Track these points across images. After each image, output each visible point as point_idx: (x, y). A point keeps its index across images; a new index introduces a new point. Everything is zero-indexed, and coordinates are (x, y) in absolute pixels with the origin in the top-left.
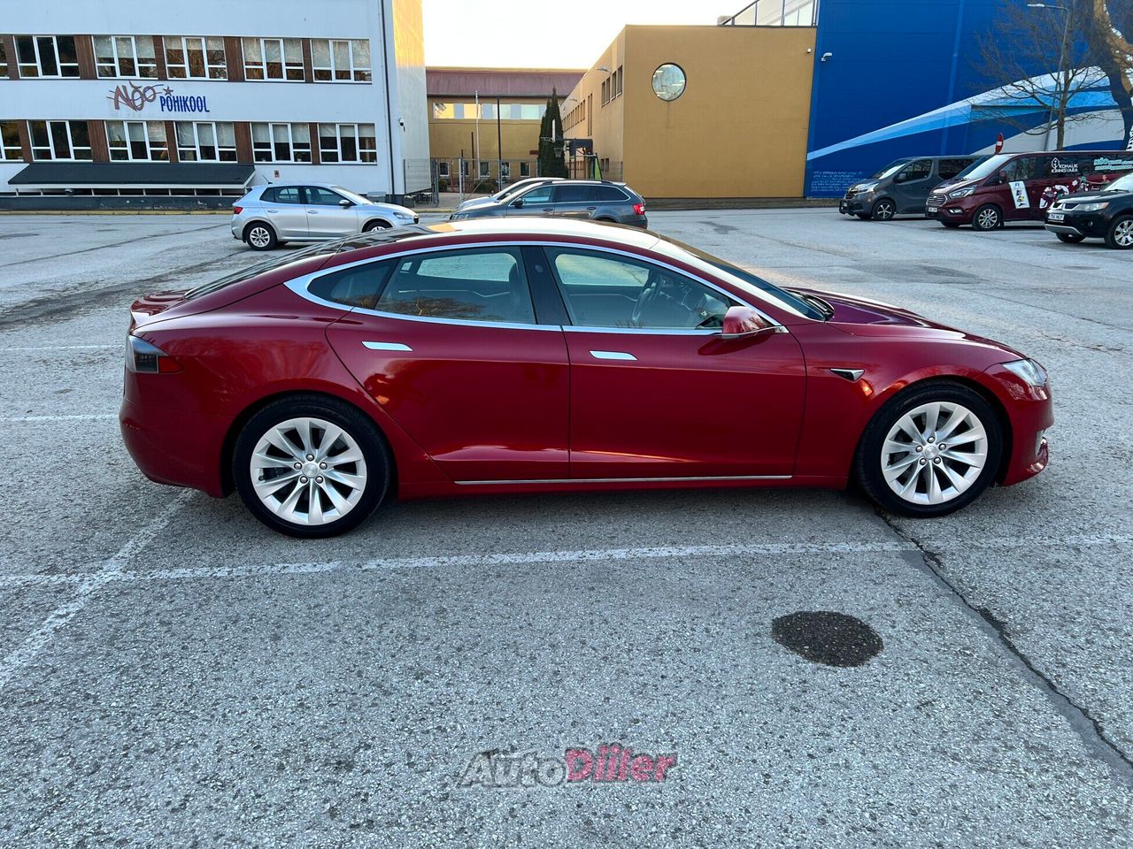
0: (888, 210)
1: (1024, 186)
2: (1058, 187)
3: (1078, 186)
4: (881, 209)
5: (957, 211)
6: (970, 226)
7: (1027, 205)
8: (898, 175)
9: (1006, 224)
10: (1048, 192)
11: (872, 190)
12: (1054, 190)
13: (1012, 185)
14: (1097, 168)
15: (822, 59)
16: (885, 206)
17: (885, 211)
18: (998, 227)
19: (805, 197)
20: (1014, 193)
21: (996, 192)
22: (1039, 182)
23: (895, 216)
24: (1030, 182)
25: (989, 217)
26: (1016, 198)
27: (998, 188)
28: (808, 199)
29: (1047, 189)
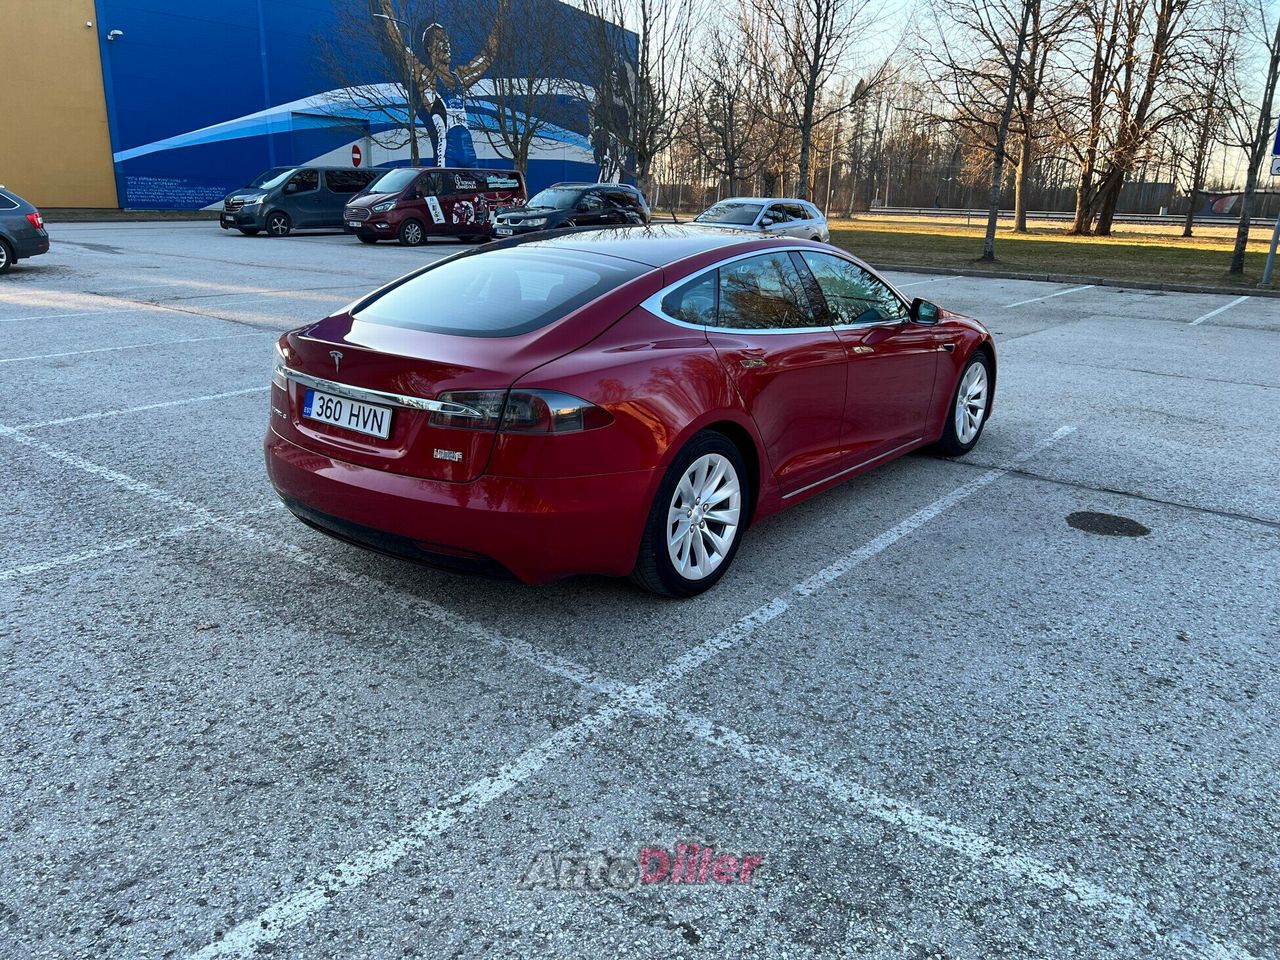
0: (284, 224)
1: (437, 202)
2: (464, 203)
3: (479, 202)
4: (275, 224)
5: (383, 226)
6: (398, 241)
7: (443, 221)
8: (286, 186)
9: (429, 239)
10: (457, 208)
11: (261, 202)
12: (462, 206)
13: (427, 199)
14: (491, 186)
15: (109, 37)
16: (279, 220)
17: (280, 226)
18: (423, 242)
19: (121, 208)
20: (431, 208)
21: (415, 207)
22: (449, 198)
23: (293, 230)
24: (442, 197)
25: (413, 232)
26: (433, 213)
27: (415, 202)
28: (126, 210)
29: (456, 205)
